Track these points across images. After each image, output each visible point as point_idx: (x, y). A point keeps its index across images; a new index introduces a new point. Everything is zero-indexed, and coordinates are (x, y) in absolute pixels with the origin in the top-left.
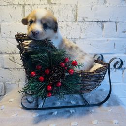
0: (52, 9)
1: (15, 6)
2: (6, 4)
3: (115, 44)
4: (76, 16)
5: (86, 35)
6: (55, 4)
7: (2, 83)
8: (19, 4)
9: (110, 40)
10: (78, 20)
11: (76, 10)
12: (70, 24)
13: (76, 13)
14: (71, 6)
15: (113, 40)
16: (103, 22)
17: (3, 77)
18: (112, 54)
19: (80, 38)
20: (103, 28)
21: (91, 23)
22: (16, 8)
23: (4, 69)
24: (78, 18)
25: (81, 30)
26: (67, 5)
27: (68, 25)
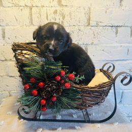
0: (63, 12)
1: (21, 8)
2: (11, 5)
3: (128, 51)
4: (89, 20)
5: (99, 41)
6: (66, 6)
7: (7, 92)
8: (26, 6)
9: (124, 46)
10: (91, 25)
11: (90, 13)
12: (82, 28)
13: (89, 17)
14: (84, 9)
15: (127, 46)
16: (117, 26)
17: (7, 86)
18: (125, 60)
19: (92, 43)
20: (117, 33)
21: (104, 28)
22: (22, 10)
23: (9, 77)
24: (91, 22)
25: (94, 35)
26: (80, 7)
27: (80, 30)
